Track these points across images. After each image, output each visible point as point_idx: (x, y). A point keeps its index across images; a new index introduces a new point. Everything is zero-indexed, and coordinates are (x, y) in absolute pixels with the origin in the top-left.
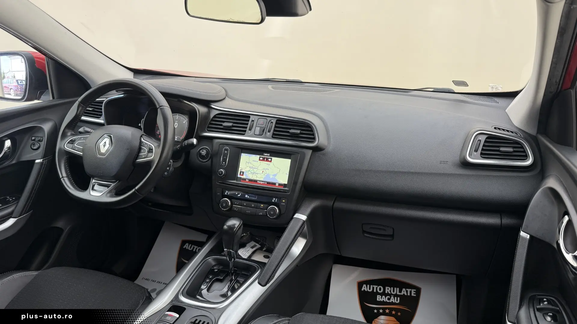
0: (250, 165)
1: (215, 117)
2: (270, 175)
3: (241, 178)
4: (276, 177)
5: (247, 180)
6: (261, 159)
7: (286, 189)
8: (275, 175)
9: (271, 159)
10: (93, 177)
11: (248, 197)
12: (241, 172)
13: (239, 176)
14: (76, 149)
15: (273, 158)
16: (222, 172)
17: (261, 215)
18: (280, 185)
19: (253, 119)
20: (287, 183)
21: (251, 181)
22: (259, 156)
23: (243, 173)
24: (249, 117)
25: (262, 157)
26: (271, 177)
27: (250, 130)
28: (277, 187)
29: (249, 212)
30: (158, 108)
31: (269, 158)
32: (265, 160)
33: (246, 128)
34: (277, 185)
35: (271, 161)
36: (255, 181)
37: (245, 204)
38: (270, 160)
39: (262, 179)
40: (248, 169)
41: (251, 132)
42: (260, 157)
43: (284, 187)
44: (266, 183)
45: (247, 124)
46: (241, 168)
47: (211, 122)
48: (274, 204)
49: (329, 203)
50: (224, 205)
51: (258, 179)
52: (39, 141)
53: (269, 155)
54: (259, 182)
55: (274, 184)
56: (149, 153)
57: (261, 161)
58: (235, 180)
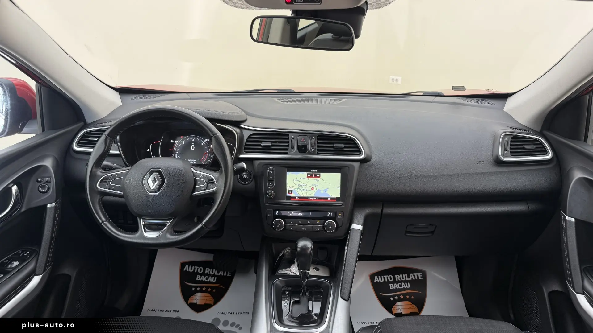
0: (298, 182)
1: (249, 137)
2: (320, 191)
3: (290, 196)
4: (327, 192)
5: (297, 198)
6: (309, 175)
7: (340, 202)
8: (326, 190)
9: (320, 175)
10: (141, 216)
11: (301, 214)
12: (289, 191)
13: (288, 195)
14: (113, 188)
15: (322, 174)
16: (272, 193)
17: (317, 231)
18: (332, 199)
19: (293, 137)
20: (340, 197)
21: (300, 198)
22: (306, 173)
23: (292, 191)
24: (288, 135)
25: (310, 174)
26: (322, 192)
27: (292, 147)
28: (329, 201)
29: (306, 229)
30: (212, 137)
31: (317, 174)
32: (314, 176)
33: (288, 146)
34: (329, 199)
35: (320, 177)
36: (306, 198)
37: (300, 222)
38: (318, 176)
39: (313, 196)
40: (296, 187)
41: (294, 150)
42: (308, 174)
43: (337, 201)
44: (318, 199)
45: (288, 142)
46: (289, 187)
47: (247, 143)
48: (330, 218)
49: (378, 210)
50: (278, 225)
51: (308, 196)
52: (47, 182)
53: (317, 171)
54: (310, 198)
55: (327, 199)
56: (208, 184)
57: (309, 178)
58: (285, 199)
